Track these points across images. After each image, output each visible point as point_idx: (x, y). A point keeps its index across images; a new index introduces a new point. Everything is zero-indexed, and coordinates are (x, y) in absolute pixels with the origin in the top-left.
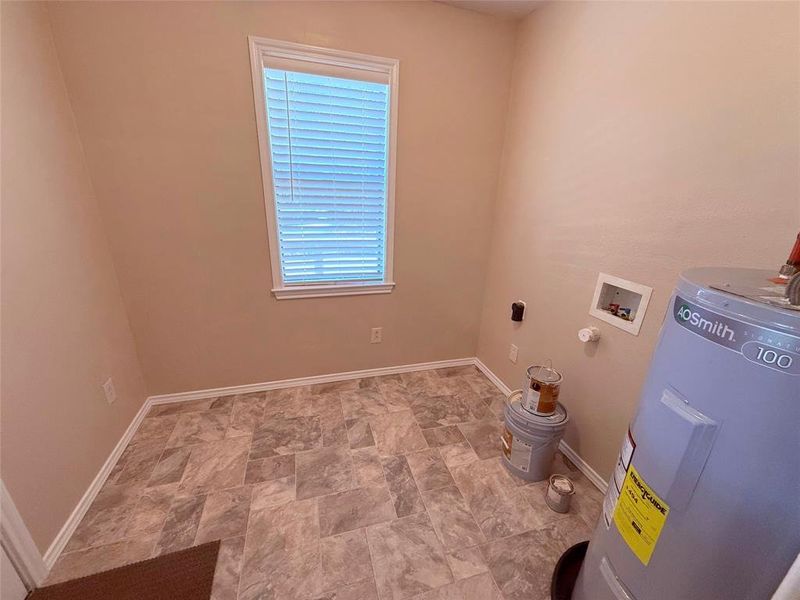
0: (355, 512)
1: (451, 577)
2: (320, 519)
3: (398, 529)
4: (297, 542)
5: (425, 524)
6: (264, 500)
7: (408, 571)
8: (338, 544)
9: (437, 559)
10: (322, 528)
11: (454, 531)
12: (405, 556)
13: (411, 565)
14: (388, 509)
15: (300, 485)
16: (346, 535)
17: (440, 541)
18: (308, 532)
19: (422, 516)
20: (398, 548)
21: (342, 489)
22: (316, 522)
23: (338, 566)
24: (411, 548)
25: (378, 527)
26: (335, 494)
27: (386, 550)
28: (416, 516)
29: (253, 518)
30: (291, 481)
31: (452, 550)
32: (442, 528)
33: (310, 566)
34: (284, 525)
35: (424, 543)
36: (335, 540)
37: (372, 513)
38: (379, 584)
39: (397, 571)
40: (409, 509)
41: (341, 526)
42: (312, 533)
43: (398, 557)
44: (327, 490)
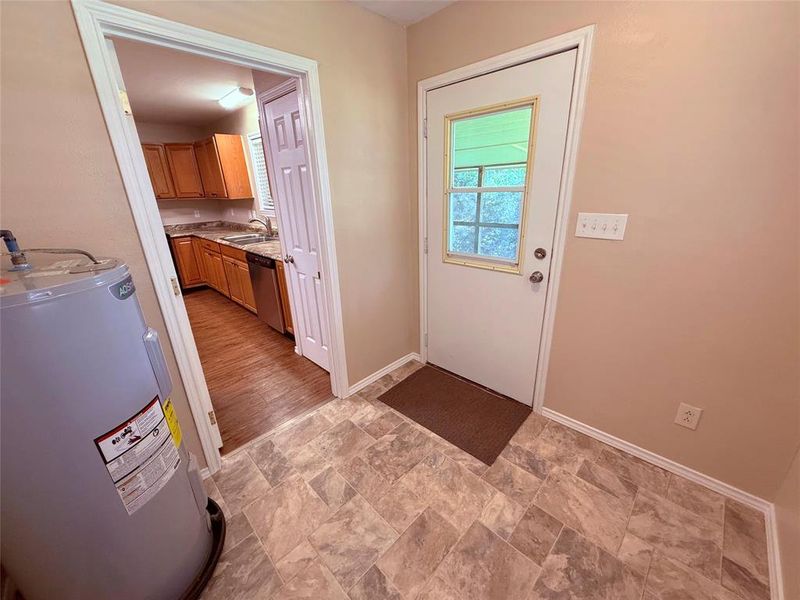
0: (419, 543)
1: (310, 539)
2: (443, 519)
3: (371, 552)
4: (442, 494)
5: (344, 575)
6: (502, 504)
7: (348, 524)
8: (413, 511)
9: (324, 547)
10: (434, 512)
11: (312, 586)
12: (355, 533)
13: (347, 529)
14: (390, 567)
15: (490, 535)
16: (412, 520)
17: (326, 565)
18: (442, 504)
19: (350, 584)
20: (363, 536)
21: (450, 558)
22: (444, 515)
23: (402, 498)
24: (351, 542)
25: (390, 542)
26: (452, 548)
27: (374, 529)
28: (357, 579)
29: (489, 488)
30: (503, 533)
31: (311, 563)
32: (326, 581)
33: (420, 488)
34: (464, 497)
35: (341, 554)
36: (417, 511)
37: (402, 553)
38: (367, 505)
39: (357, 519)
40: (367, 583)
41: (422, 524)
42: (438, 505)
43: (360, 530)
44: (462, 547)
